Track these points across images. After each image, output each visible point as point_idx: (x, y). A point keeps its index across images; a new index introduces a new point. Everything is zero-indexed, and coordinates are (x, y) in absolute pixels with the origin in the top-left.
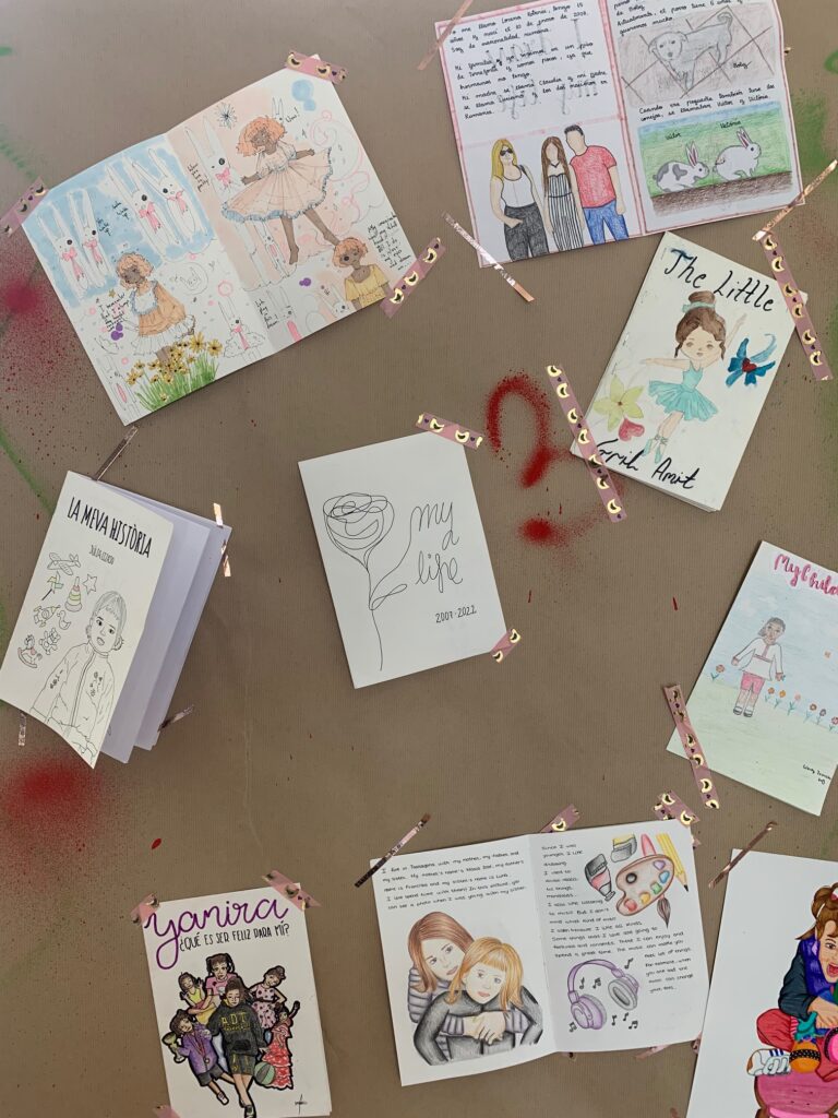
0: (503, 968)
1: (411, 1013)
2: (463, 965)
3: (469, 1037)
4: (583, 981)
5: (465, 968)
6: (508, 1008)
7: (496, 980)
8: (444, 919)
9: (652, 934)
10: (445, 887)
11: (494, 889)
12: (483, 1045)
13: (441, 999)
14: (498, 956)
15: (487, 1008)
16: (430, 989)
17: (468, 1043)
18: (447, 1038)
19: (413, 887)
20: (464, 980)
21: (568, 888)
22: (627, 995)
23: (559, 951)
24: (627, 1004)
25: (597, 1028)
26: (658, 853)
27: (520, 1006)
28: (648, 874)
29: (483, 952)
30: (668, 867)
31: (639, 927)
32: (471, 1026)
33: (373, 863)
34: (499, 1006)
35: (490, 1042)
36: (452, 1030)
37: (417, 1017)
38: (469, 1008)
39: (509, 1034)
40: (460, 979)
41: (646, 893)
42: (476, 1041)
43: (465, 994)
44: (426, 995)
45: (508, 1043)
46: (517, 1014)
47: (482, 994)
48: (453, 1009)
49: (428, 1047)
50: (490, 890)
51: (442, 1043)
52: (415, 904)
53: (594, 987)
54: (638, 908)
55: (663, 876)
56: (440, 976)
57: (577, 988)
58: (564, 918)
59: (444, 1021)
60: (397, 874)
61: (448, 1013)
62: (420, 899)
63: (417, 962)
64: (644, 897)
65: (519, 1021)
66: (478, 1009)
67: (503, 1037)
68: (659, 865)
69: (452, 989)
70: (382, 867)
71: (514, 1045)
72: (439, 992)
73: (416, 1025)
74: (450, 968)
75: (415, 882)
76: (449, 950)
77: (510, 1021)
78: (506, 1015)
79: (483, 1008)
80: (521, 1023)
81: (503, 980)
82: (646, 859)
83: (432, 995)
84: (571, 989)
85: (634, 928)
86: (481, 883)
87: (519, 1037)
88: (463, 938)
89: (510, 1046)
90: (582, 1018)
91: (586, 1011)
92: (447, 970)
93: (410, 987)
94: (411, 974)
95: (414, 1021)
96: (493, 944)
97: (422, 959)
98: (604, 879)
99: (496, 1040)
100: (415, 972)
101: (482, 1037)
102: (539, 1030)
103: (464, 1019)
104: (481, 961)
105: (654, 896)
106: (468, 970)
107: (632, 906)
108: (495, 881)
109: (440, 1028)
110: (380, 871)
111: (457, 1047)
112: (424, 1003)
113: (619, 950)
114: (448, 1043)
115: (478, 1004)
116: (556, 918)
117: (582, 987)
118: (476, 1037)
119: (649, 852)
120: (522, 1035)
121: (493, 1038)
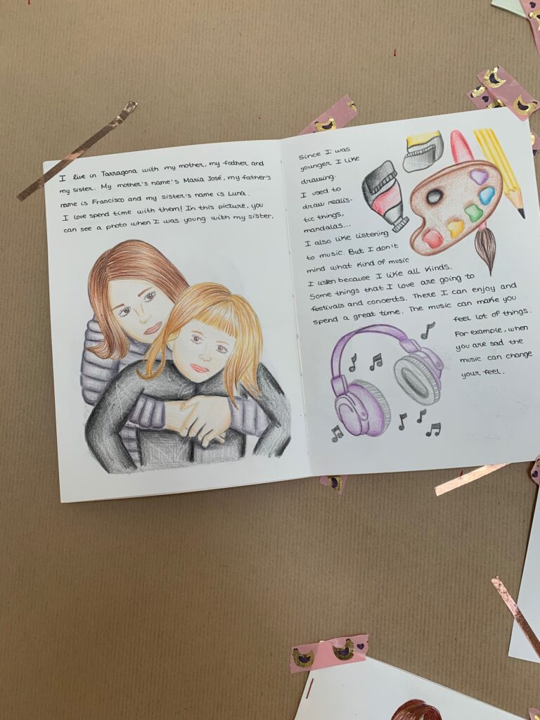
0: (231, 331)
1: (85, 389)
2: (170, 321)
3: (171, 433)
4: (354, 359)
5: (173, 326)
6: (236, 393)
7: (220, 348)
8: (145, 252)
9: (466, 284)
10: (151, 204)
11: (224, 212)
12: (193, 446)
13: (134, 370)
14: (225, 313)
15: (203, 389)
16: (116, 355)
17: (171, 442)
18: (138, 431)
19: (102, 202)
20: (170, 344)
21: (337, 215)
22: (423, 381)
23: (320, 315)
24: (424, 396)
25: (375, 435)
26: (476, 158)
27: (256, 395)
28: (460, 190)
29: (202, 304)
30: (493, 180)
31: (444, 273)
32: (176, 416)
33: (48, 166)
34: (223, 388)
35: (205, 444)
36: (145, 420)
37: (94, 397)
38: (174, 387)
39: (236, 434)
40: (164, 342)
41: (457, 220)
42: (183, 439)
43: (171, 365)
44: (109, 362)
45: (233, 449)
46: (251, 406)
47: (197, 369)
48: (152, 387)
49: (107, 444)
50: (217, 212)
51: (130, 440)
52: (104, 228)
53: (372, 368)
54: (445, 243)
55: (485, 195)
56: (133, 334)
57: (345, 371)
58: (328, 262)
59: (134, 405)
60: (81, 183)
61: (141, 393)
62: (113, 220)
63: (100, 311)
64: (453, 226)
65: (252, 418)
66: (188, 391)
67: (227, 438)
68: (478, 176)
69: (151, 356)
70: (61, 173)
71: (242, 452)
72: (130, 359)
73: (91, 408)
74: (151, 324)
75: (106, 194)
76: (150, 297)
77: (238, 414)
78: (232, 404)
79: (197, 389)
80: (256, 420)
81: (231, 349)
82: (458, 167)
83: (118, 364)
84: (336, 374)
85: (436, 274)
86: (206, 201)
87: (252, 441)
88: (172, 281)
89: (237, 454)
90: (351, 418)
91: (358, 407)
92: (145, 328)
93: (86, 349)
94: (89, 330)
95: (88, 402)
96: (218, 293)
97: (107, 307)
98: (392, 198)
99: (215, 442)
100: (95, 327)
101: (192, 434)
102: (285, 436)
103: (167, 404)
104: (199, 316)
105: (469, 225)
106: (178, 329)
107: (434, 240)
108: (227, 200)
109: (127, 416)
110: (57, 177)
111: (153, 448)
112: (105, 374)
113: (412, 309)
114: (138, 440)
115: (191, 383)
116: (318, 263)
117: (352, 369)
118: (184, 434)
119: (463, 157)
120: (257, 439)
121: (210, 437)
